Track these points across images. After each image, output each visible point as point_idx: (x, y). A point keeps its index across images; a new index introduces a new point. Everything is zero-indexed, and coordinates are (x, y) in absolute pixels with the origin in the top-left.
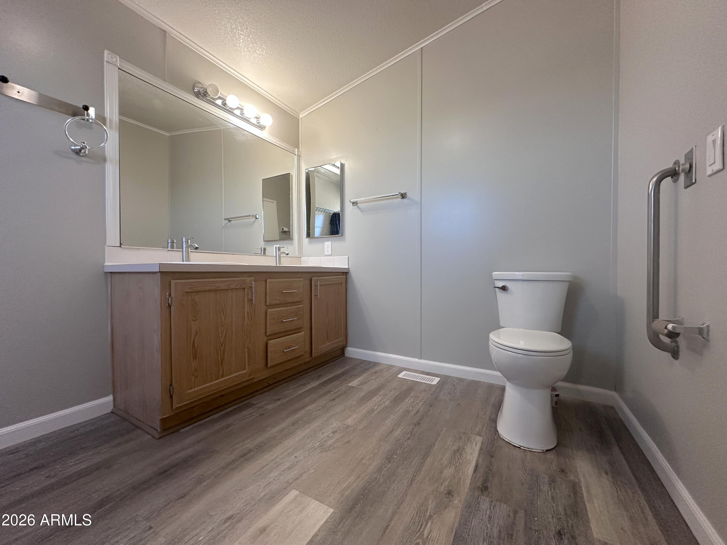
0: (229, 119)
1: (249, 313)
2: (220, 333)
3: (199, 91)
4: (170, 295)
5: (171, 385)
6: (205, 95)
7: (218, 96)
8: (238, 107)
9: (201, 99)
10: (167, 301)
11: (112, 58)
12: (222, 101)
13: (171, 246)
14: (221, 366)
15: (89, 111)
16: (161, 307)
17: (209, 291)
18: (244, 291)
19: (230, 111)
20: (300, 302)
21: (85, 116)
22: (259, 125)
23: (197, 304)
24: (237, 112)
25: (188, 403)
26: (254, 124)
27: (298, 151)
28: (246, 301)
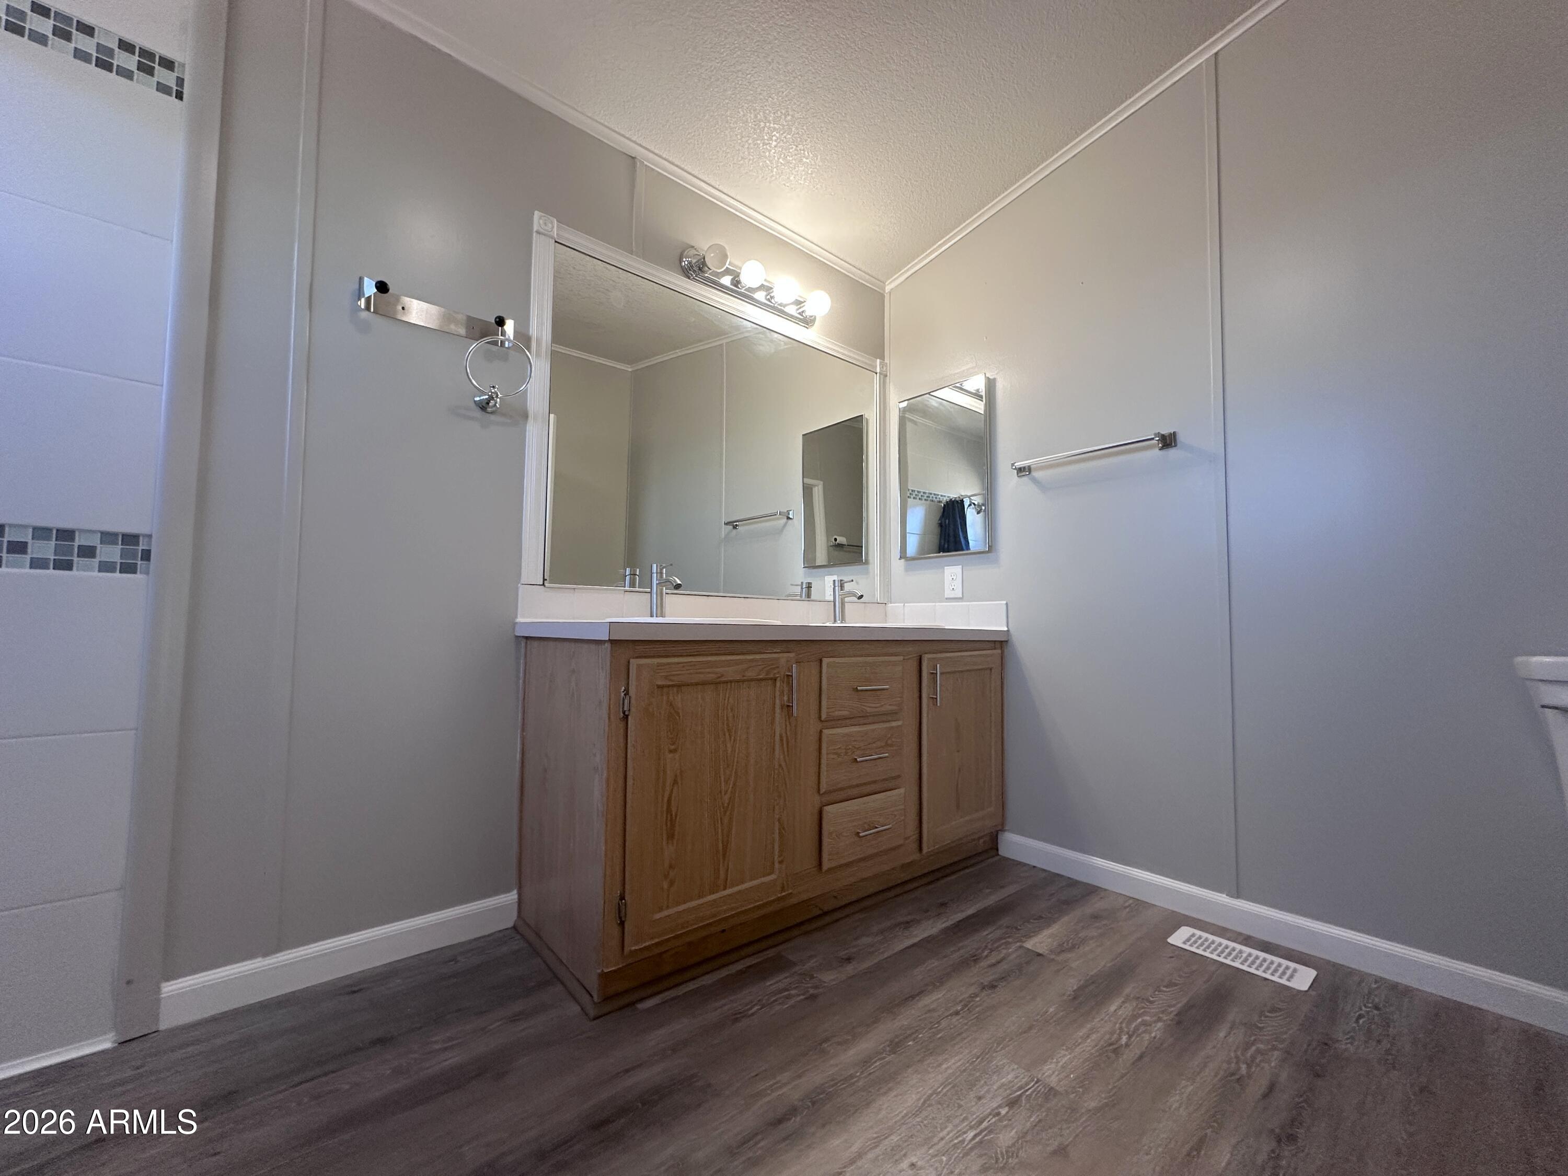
0: (742, 312)
1: (785, 739)
2: (723, 784)
3: (690, 263)
4: (627, 692)
5: (622, 897)
6: (700, 269)
7: (725, 268)
8: (762, 285)
9: (694, 278)
10: (621, 707)
11: (545, 224)
12: (732, 277)
13: (630, 584)
14: (721, 861)
15: (505, 327)
16: (609, 718)
17: (704, 683)
18: (775, 686)
19: (747, 297)
20: (893, 715)
21: (498, 335)
22: (802, 317)
23: (678, 714)
24: (760, 296)
25: (653, 942)
26: (792, 316)
27: (883, 365)
28: (778, 710)
